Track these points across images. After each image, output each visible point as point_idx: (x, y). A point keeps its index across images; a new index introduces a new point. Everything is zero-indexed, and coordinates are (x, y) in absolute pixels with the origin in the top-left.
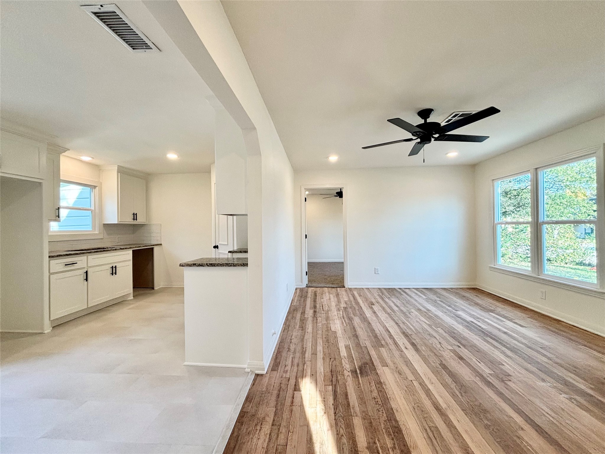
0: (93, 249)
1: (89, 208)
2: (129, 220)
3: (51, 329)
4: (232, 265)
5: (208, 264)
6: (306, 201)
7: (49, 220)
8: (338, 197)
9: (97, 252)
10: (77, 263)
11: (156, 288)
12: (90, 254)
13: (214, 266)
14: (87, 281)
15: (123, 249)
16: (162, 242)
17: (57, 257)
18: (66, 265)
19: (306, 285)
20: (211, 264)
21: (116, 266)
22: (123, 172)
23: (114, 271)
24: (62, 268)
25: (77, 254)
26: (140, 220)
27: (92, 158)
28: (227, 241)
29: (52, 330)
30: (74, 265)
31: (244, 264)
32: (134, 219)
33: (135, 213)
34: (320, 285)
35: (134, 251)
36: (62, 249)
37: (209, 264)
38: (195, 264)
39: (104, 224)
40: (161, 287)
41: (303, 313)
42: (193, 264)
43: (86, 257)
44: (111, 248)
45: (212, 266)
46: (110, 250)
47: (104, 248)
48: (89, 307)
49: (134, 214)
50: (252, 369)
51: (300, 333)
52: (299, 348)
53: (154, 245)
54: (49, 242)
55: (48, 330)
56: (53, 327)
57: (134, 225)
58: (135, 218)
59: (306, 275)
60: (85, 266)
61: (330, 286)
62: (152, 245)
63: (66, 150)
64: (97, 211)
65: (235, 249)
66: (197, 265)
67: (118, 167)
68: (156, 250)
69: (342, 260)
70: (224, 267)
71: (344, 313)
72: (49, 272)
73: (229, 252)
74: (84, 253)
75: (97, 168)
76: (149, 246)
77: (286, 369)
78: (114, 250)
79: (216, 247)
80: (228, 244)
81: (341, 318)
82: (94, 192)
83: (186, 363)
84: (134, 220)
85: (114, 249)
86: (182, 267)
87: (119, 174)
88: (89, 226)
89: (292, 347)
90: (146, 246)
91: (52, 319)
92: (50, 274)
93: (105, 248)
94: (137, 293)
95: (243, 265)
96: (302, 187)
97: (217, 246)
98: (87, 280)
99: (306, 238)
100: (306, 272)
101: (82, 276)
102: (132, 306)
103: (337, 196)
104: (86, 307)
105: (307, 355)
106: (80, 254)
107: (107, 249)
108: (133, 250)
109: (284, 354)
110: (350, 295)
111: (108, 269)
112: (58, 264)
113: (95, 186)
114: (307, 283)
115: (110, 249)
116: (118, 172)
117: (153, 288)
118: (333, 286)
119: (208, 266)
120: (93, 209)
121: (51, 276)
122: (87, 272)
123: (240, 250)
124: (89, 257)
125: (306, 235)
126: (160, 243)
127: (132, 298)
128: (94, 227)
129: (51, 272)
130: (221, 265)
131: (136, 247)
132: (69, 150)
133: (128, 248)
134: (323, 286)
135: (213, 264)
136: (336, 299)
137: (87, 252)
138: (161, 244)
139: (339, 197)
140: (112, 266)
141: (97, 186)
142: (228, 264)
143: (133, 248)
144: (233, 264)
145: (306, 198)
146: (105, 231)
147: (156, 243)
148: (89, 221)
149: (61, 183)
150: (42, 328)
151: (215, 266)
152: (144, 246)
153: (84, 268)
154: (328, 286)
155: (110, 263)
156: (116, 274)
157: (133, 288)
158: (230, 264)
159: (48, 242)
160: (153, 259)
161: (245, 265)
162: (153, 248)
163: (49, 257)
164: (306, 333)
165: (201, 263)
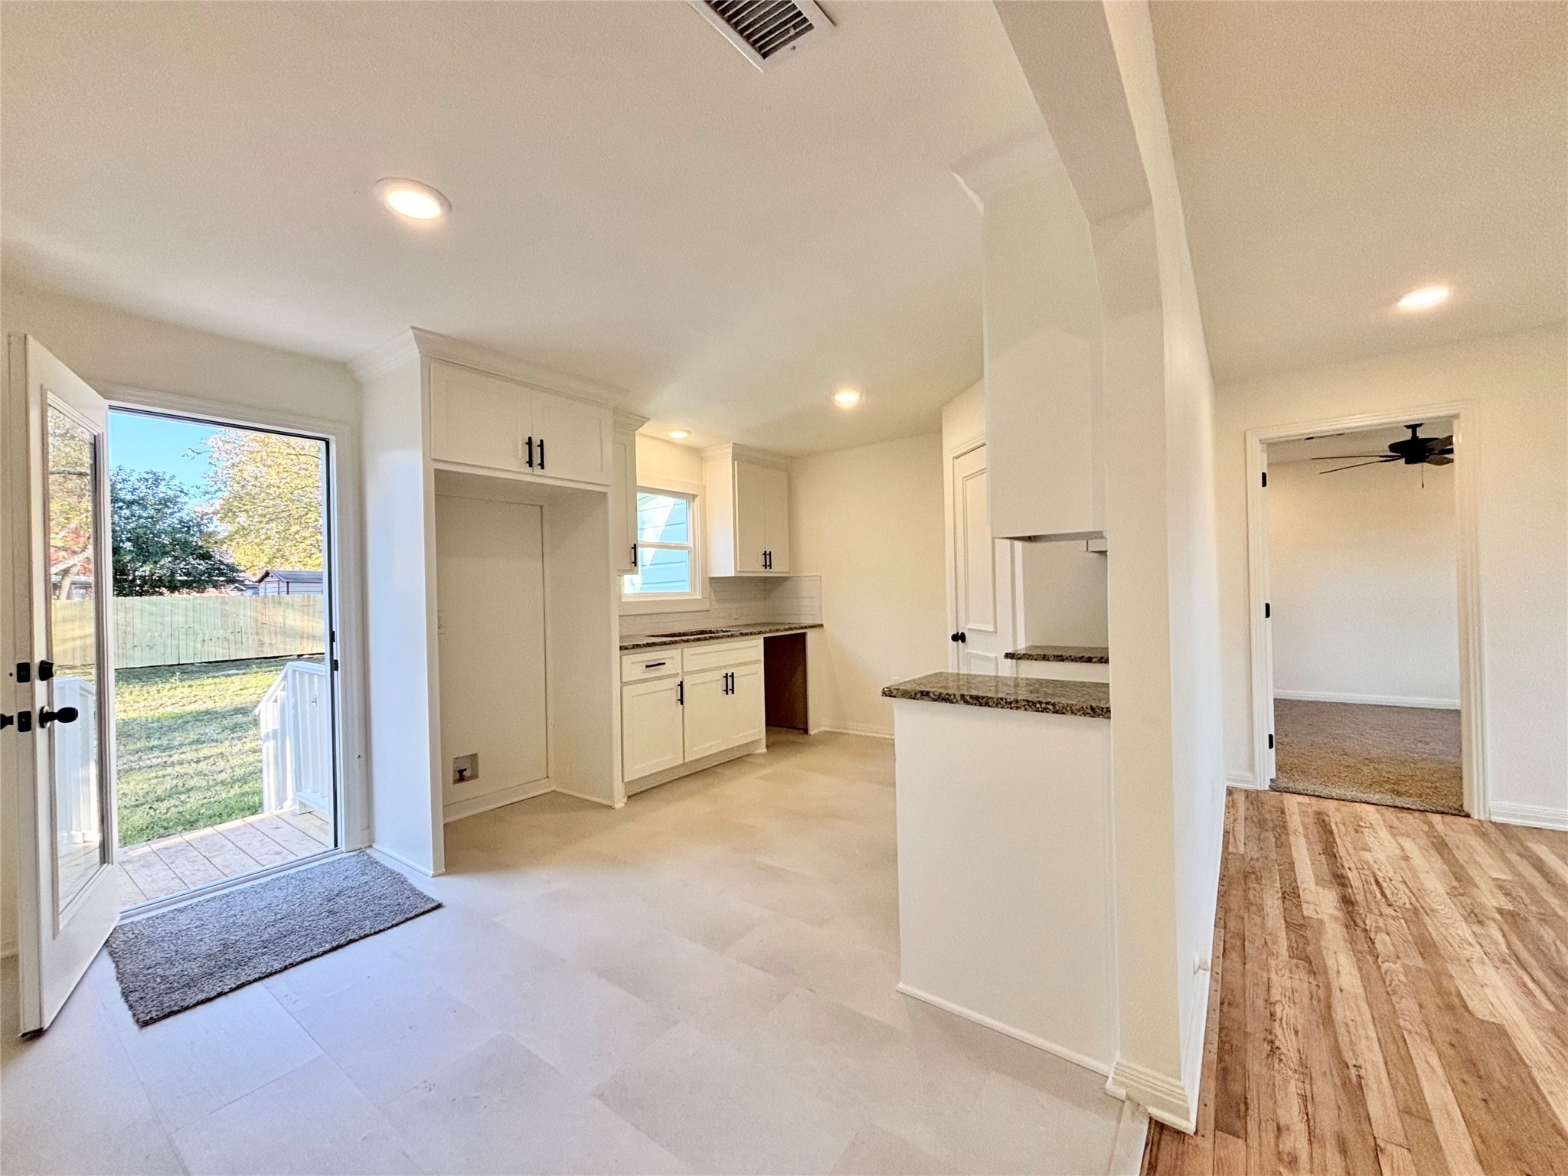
0: (692, 634)
1: (685, 543)
2: (757, 569)
3: (625, 800)
4: (1050, 707)
5: (968, 698)
6: (1264, 484)
7: (619, 570)
8: (1403, 460)
9: (699, 640)
10: (664, 664)
11: (812, 731)
12: (687, 644)
13: (987, 704)
14: (682, 703)
15: (746, 634)
16: (824, 619)
17: (633, 648)
18: (647, 666)
19: (1268, 783)
20: (977, 698)
21: (733, 673)
22: (743, 457)
23: (729, 685)
24: (639, 672)
25: (665, 644)
26: (778, 569)
27: (689, 432)
28: (992, 621)
29: (626, 804)
30: (659, 667)
31: (1092, 709)
32: (765, 566)
33: (768, 553)
34: (1336, 792)
35: (768, 642)
36: (642, 631)
37: (971, 697)
38: (927, 694)
39: (711, 578)
40: (823, 729)
41: (1291, 895)
42: (922, 693)
43: (680, 651)
44: (724, 632)
45: (981, 705)
46: (722, 637)
47: (711, 632)
48: (686, 761)
49: (765, 554)
50: (1132, 1093)
51: (1301, 981)
52: (1320, 1058)
53: (806, 627)
54: (620, 616)
55: (620, 802)
56: (629, 797)
57: (765, 579)
58: (768, 564)
59: (1271, 746)
60: (680, 671)
61: (1388, 799)
62: (802, 628)
63: (642, 420)
64: (698, 547)
65: (1021, 647)
66: (931, 695)
67: (733, 448)
68: (812, 637)
69: (1454, 703)
70: (1021, 713)
71: (1514, 939)
72: (621, 682)
73: (1008, 656)
74: (675, 642)
75: (697, 454)
76: (797, 629)
77: (1287, 1144)
78: (729, 636)
79: (959, 637)
80: (996, 632)
81: (1504, 961)
82: (693, 507)
83: (901, 986)
84: (766, 568)
85: (729, 634)
86: (888, 698)
87: (736, 462)
88: (684, 583)
89: (1288, 1044)
90: (791, 629)
91: (626, 780)
92: (623, 684)
93: (714, 633)
94: (772, 739)
95: (1089, 711)
96: (1248, 435)
97: (963, 634)
98: (681, 701)
99: (1268, 615)
100: (1271, 736)
101: (674, 690)
102: (764, 772)
103: (1394, 459)
104: (682, 762)
105: (1374, 1108)
106: (669, 644)
107: (716, 635)
108: (765, 639)
109: (1256, 1065)
110: (1514, 858)
111: (718, 680)
112: (635, 664)
113: (693, 495)
114: (1274, 777)
115: (723, 634)
116: (736, 457)
117: (806, 731)
118: (1399, 801)
119: (967, 703)
120: (692, 545)
121: (624, 688)
122: (682, 682)
123: (1038, 652)
124: (685, 650)
125: (1267, 606)
126: (819, 623)
127: (766, 750)
128: (693, 587)
129: (624, 680)
130: (1010, 703)
131: (771, 631)
132: (648, 419)
133: (755, 634)
134: (1349, 794)
135: (983, 698)
136: (1438, 862)
137: (682, 640)
138: (821, 626)
139: (1407, 462)
140: (727, 674)
141: (697, 496)
142: (1034, 704)
143: (765, 632)
144: (1054, 705)
145: (1264, 475)
146: (712, 593)
147: (810, 622)
148: (683, 571)
149: (639, 496)
150: (611, 797)
151: (989, 706)
152: (786, 630)
153: (676, 675)
154: (1375, 798)
155: (725, 667)
156: (733, 693)
157: (768, 724)
158: (1041, 703)
159: (618, 617)
160: (805, 660)
161: (1100, 712)
162: (804, 635)
163: (621, 648)
164: (1337, 994)
165: (945, 692)
